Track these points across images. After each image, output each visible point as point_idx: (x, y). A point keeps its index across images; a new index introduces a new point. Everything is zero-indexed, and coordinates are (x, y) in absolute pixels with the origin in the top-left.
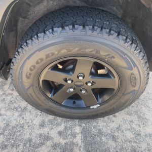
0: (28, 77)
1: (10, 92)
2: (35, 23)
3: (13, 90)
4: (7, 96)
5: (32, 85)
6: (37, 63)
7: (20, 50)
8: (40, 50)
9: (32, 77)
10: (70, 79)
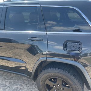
0: (41, 81)
1: (34, 88)
2: (48, 64)
3: (36, 87)
4: (33, 89)
5: (42, 85)
6: (45, 77)
7: (41, 72)
8: (46, 73)
9: (43, 81)
10: (55, 86)
